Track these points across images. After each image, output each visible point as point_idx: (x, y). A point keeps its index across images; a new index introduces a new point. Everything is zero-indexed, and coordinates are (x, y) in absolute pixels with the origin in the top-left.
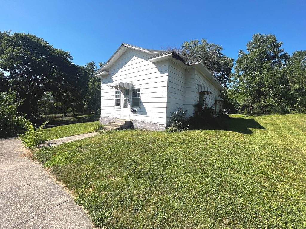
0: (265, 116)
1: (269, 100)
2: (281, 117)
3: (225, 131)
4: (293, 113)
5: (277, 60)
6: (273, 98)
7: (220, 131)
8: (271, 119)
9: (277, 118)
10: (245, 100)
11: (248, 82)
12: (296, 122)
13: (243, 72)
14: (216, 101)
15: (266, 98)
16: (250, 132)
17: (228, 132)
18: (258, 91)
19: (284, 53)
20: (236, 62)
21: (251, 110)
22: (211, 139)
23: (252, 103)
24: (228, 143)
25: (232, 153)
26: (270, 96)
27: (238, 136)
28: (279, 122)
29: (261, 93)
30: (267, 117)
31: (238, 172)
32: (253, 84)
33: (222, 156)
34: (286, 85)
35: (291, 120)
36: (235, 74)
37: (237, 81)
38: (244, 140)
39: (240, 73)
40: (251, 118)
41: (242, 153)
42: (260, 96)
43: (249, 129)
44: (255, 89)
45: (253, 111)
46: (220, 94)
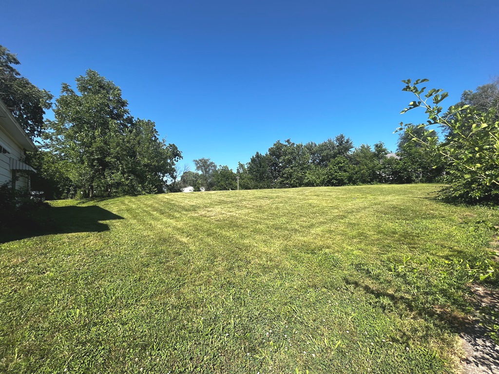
0: (112, 200)
1: (117, 176)
2: (133, 199)
3: (56, 236)
4: (144, 194)
5: (122, 122)
6: (121, 174)
7: (43, 238)
8: (123, 203)
9: (129, 202)
10: (80, 175)
11: (83, 144)
12: (152, 205)
13: (71, 124)
14: (14, 172)
15: (113, 173)
16: (106, 228)
17: (65, 235)
18: (101, 161)
19: (129, 116)
20: (55, 102)
21: (89, 192)
22: (27, 262)
23: (92, 179)
24: (77, 258)
25: (97, 276)
26: (118, 170)
27: (91, 240)
28: (134, 206)
29: (104, 165)
30: (117, 200)
31: (127, 306)
32: (93, 148)
33: (79, 291)
34: (135, 158)
35: (145, 203)
36: (56, 124)
37: (59, 137)
38: (104, 242)
39: (66, 125)
40: (92, 205)
41: (115, 266)
42: (103, 170)
43: (101, 222)
44: (96, 157)
45: (93, 192)
46: (24, 157)
